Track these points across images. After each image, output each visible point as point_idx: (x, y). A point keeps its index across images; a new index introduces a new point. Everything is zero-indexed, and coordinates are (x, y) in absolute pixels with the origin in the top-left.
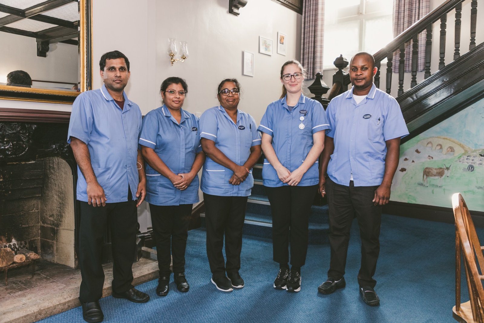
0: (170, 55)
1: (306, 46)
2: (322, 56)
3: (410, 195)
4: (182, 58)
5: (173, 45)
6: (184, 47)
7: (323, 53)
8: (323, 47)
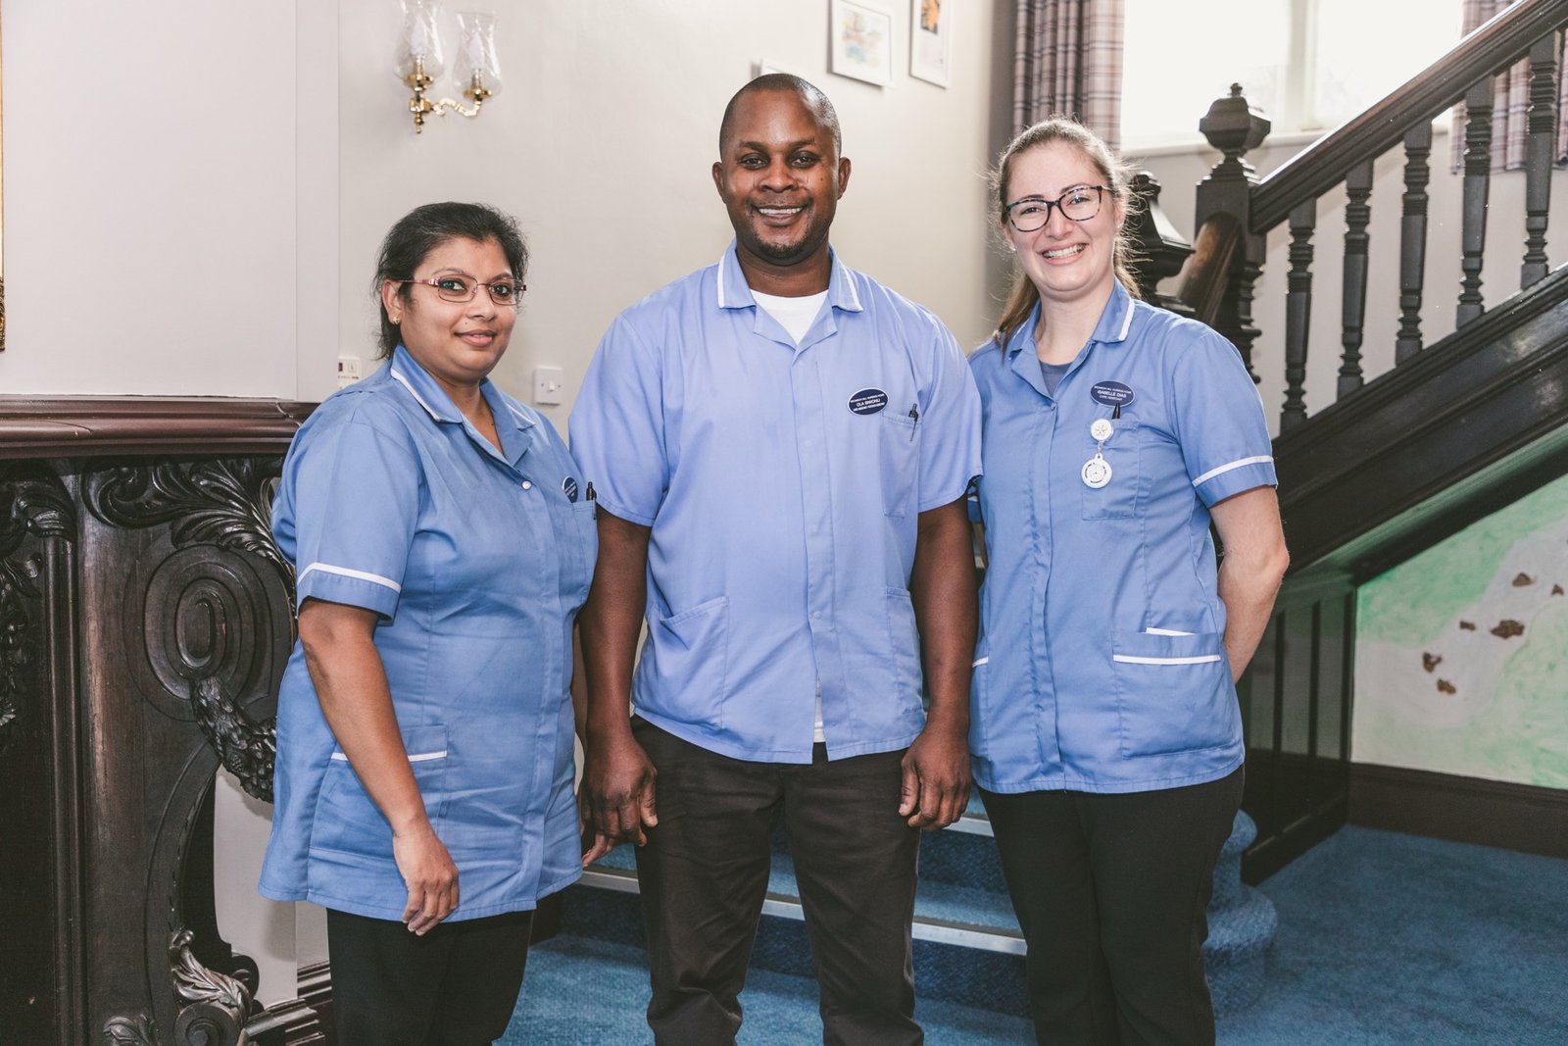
0: (409, 81)
1: (1042, 41)
2: (1116, 89)
3: (1543, 750)
4: (466, 94)
5: (426, 29)
6: (480, 42)
7: (1121, 75)
8: (1122, 50)
